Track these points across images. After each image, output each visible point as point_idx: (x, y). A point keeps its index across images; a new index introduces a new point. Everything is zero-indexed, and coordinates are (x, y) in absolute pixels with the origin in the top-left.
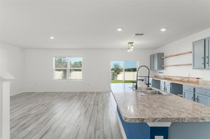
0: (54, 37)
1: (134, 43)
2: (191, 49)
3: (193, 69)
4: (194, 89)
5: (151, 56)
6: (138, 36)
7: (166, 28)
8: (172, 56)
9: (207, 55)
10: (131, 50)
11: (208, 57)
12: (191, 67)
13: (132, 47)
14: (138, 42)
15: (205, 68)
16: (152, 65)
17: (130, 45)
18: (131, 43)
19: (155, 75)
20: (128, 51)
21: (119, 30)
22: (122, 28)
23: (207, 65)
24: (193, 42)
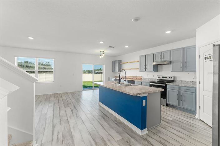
0: (33, 38)
1: (105, 52)
2: (139, 60)
3: (140, 71)
4: (141, 83)
5: (113, 61)
6: (110, 48)
7: (128, 46)
8: (127, 63)
9: (146, 64)
10: (102, 57)
11: (147, 65)
12: (139, 70)
13: (103, 55)
14: (107, 51)
15: (145, 71)
16: (114, 68)
17: (101, 52)
18: (102, 51)
19: (116, 76)
20: (100, 57)
21: (101, 42)
22: (103, 42)
23: (146, 69)
24: (140, 56)
